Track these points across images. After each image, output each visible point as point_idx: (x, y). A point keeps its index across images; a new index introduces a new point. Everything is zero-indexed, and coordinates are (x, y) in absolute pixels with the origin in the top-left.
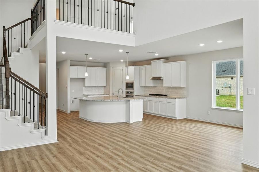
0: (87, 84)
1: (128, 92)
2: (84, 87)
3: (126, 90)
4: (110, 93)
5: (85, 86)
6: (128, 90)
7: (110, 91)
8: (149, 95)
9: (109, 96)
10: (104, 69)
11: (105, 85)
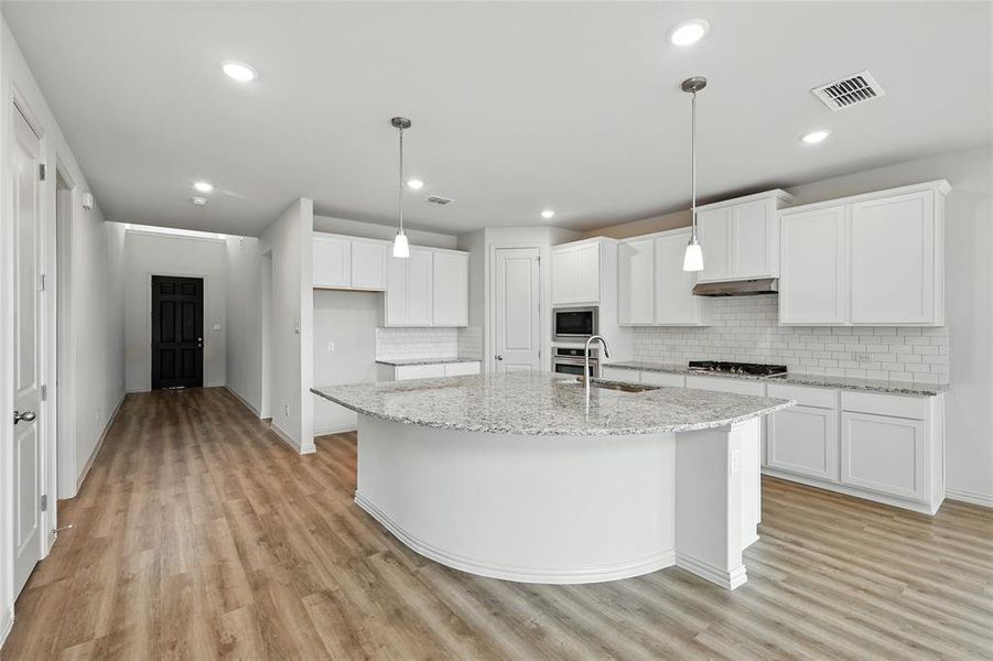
0: (393, 317)
1: (562, 352)
2: (377, 330)
3: (554, 340)
4: (487, 353)
5: (382, 326)
6: (561, 341)
7: (487, 348)
8: (692, 364)
9: (482, 368)
10: (462, 257)
11: (463, 322)
